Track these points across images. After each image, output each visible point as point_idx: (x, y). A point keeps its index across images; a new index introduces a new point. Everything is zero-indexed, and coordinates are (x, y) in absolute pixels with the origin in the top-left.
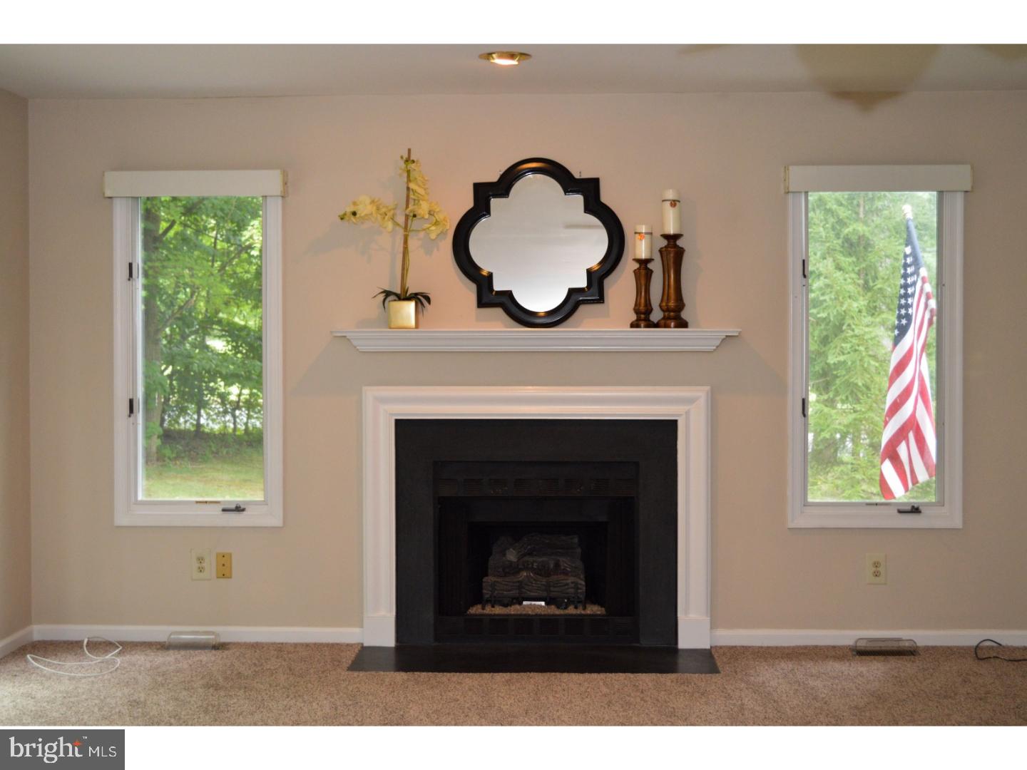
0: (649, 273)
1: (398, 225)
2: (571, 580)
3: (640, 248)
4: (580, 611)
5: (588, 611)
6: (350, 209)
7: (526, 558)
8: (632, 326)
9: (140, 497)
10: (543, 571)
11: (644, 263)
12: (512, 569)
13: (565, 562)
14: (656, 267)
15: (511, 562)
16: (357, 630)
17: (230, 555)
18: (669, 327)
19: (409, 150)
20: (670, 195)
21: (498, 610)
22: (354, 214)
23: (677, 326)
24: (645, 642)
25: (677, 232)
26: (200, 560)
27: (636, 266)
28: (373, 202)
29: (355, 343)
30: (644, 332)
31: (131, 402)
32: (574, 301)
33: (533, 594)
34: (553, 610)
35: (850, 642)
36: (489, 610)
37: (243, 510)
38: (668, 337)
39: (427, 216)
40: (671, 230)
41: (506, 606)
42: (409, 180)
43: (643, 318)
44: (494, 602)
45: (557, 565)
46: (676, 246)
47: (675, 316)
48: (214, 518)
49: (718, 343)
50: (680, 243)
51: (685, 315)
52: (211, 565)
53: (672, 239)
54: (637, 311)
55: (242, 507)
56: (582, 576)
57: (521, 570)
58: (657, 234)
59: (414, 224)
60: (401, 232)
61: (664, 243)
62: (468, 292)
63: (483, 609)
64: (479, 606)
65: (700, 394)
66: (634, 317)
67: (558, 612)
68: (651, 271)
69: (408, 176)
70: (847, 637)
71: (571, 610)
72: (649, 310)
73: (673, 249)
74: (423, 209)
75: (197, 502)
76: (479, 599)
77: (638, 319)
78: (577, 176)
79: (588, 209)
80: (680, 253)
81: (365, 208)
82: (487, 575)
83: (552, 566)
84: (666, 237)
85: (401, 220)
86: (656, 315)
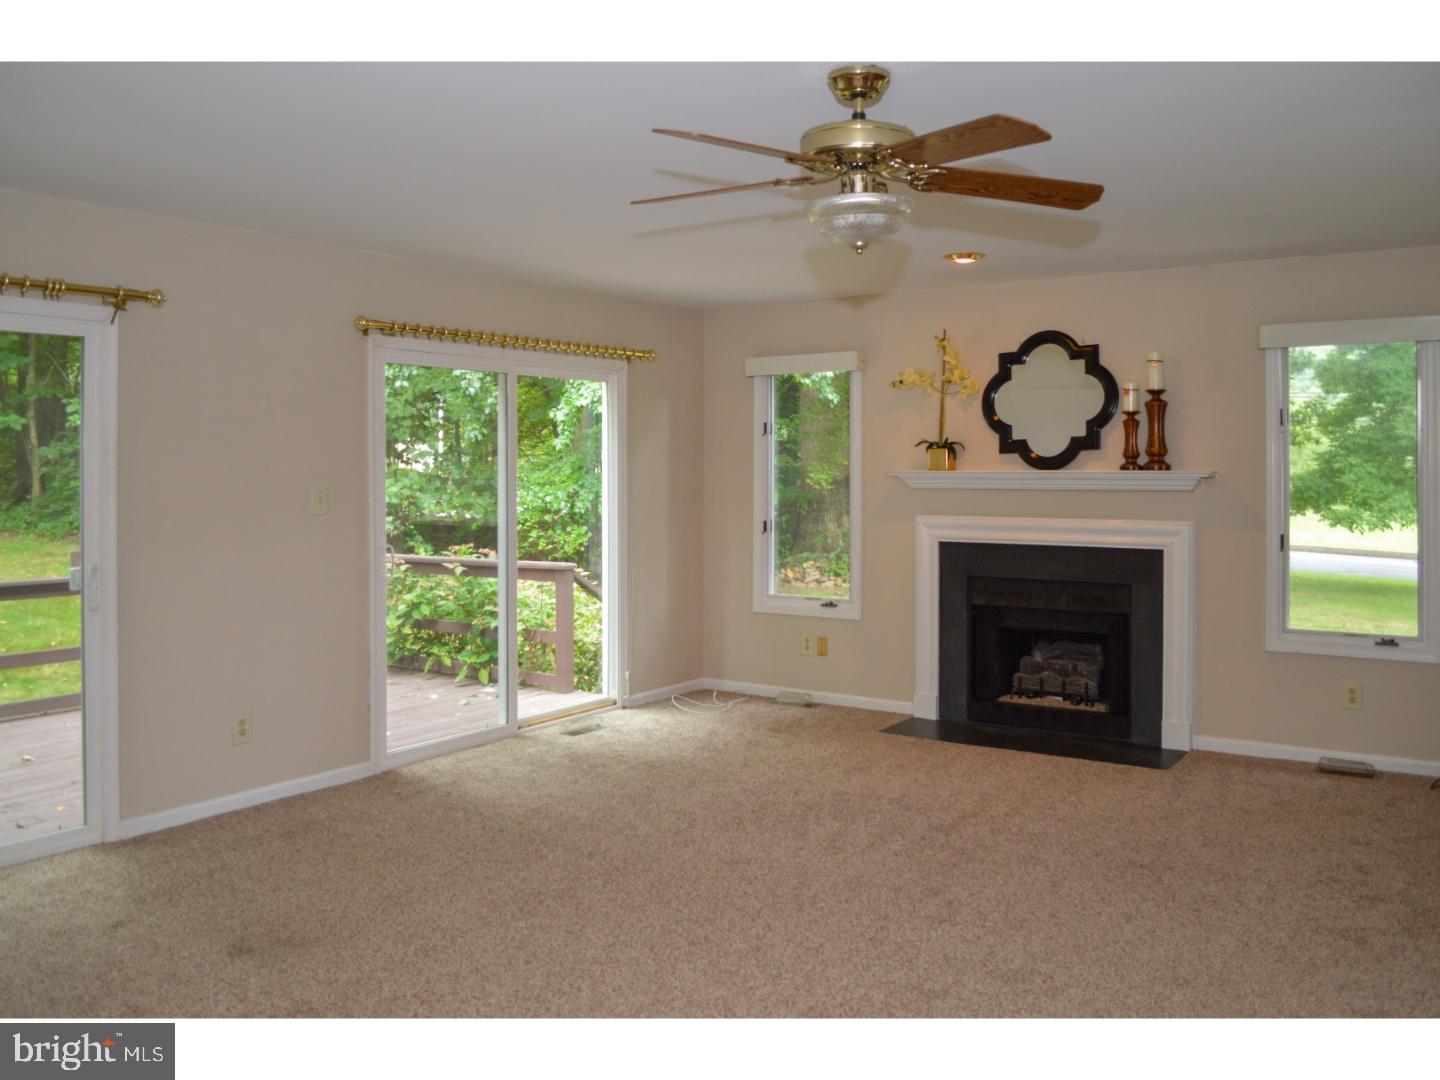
0: (1136, 423)
1: (935, 389)
2: (1083, 681)
3: (1129, 403)
4: (1089, 708)
5: (1094, 709)
6: (898, 379)
7: (1050, 661)
8: (1123, 468)
9: (772, 591)
10: (1064, 673)
11: (1131, 415)
12: (1039, 668)
13: (1082, 666)
14: (1143, 418)
15: (1037, 662)
16: (908, 704)
17: (826, 639)
18: (1153, 469)
19: (945, 331)
20: (1155, 356)
21: (1024, 701)
22: (901, 382)
23: (1160, 469)
24: (1135, 739)
25: (1161, 388)
26: (807, 640)
27: (1125, 417)
28: (916, 372)
29: (906, 481)
30: (1133, 474)
31: (765, 523)
32: (1077, 447)
33: (1052, 690)
34: (1068, 705)
35: (1315, 760)
36: (1016, 700)
37: (835, 606)
38: (1154, 478)
39: (958, 382)
40: (1156, 387)
41: (1030, 697)
42: (944, 354)
43: (1131, 461)
44: (1020, 694)
45: (1075, 668)
46: (1160, 400)
47: (1158, 459)
48: (815, 611)
49: (1194, 483)
50: (1163, 397)
51: (1168, 459)
52: (814, 645)
53: (1156, 394)
54: (1126, 455)
55: (835, 603)
56: (1095, 680)
57: (1045, 670)
58: (1143, 389)
59: (951, 388)
60: (937, 395)
61: (1149, 397)
62: (993, 439)
63: (1011, 698)
64: (1009, 696)
65: (1185, 528)
66: (1123, 461)
67: (1072, 707)
68: (1138, 422)
69: (944, 351)
70: (1313, 755)
71: (1082, 707)
72: (1136, 456)
73: (1157, 403)
74: (956, 377)
75: (807, 598)
76: (1008, 691)
77: (1127, 463)
78: (1080, 344)
79: (1089, 371)
80: (1163, 406)
81: (910, 377)
82: (1018, 671)
83: (1070, 668)
84: (1152, 392)
85: (938, 385)
86: (1143, 460)
